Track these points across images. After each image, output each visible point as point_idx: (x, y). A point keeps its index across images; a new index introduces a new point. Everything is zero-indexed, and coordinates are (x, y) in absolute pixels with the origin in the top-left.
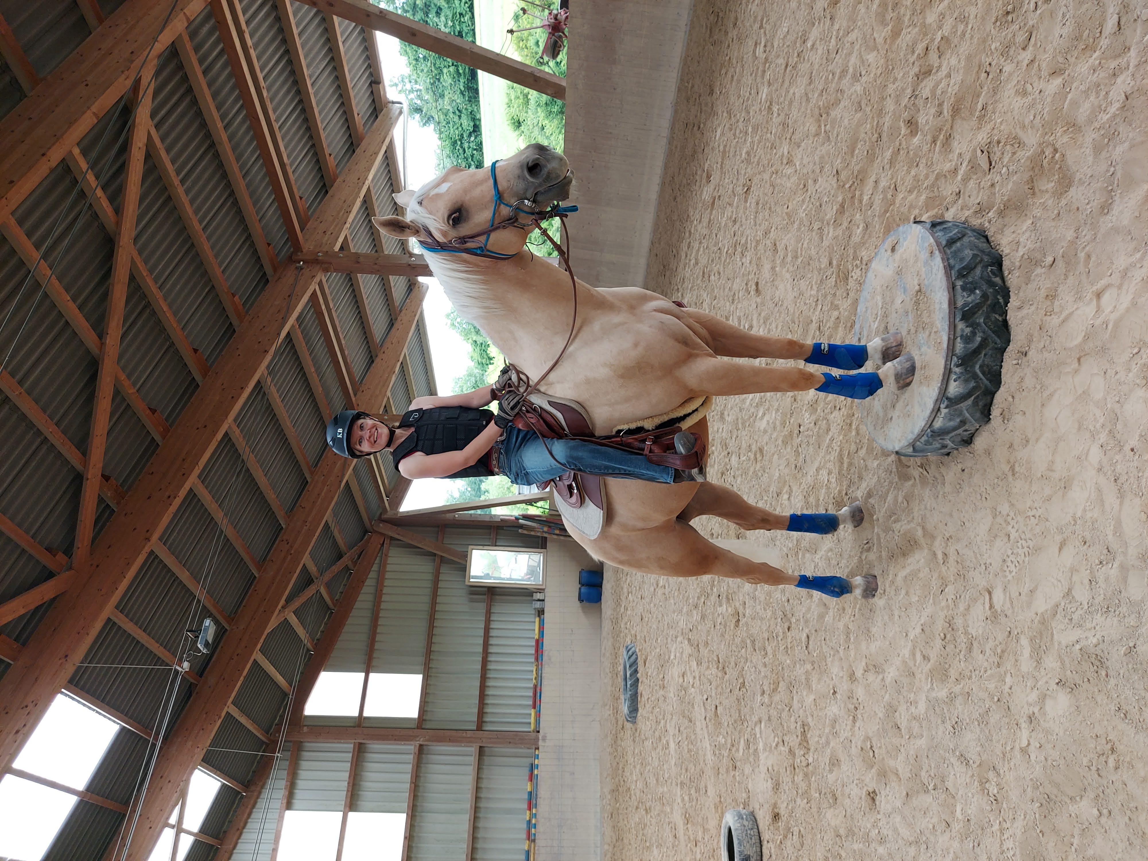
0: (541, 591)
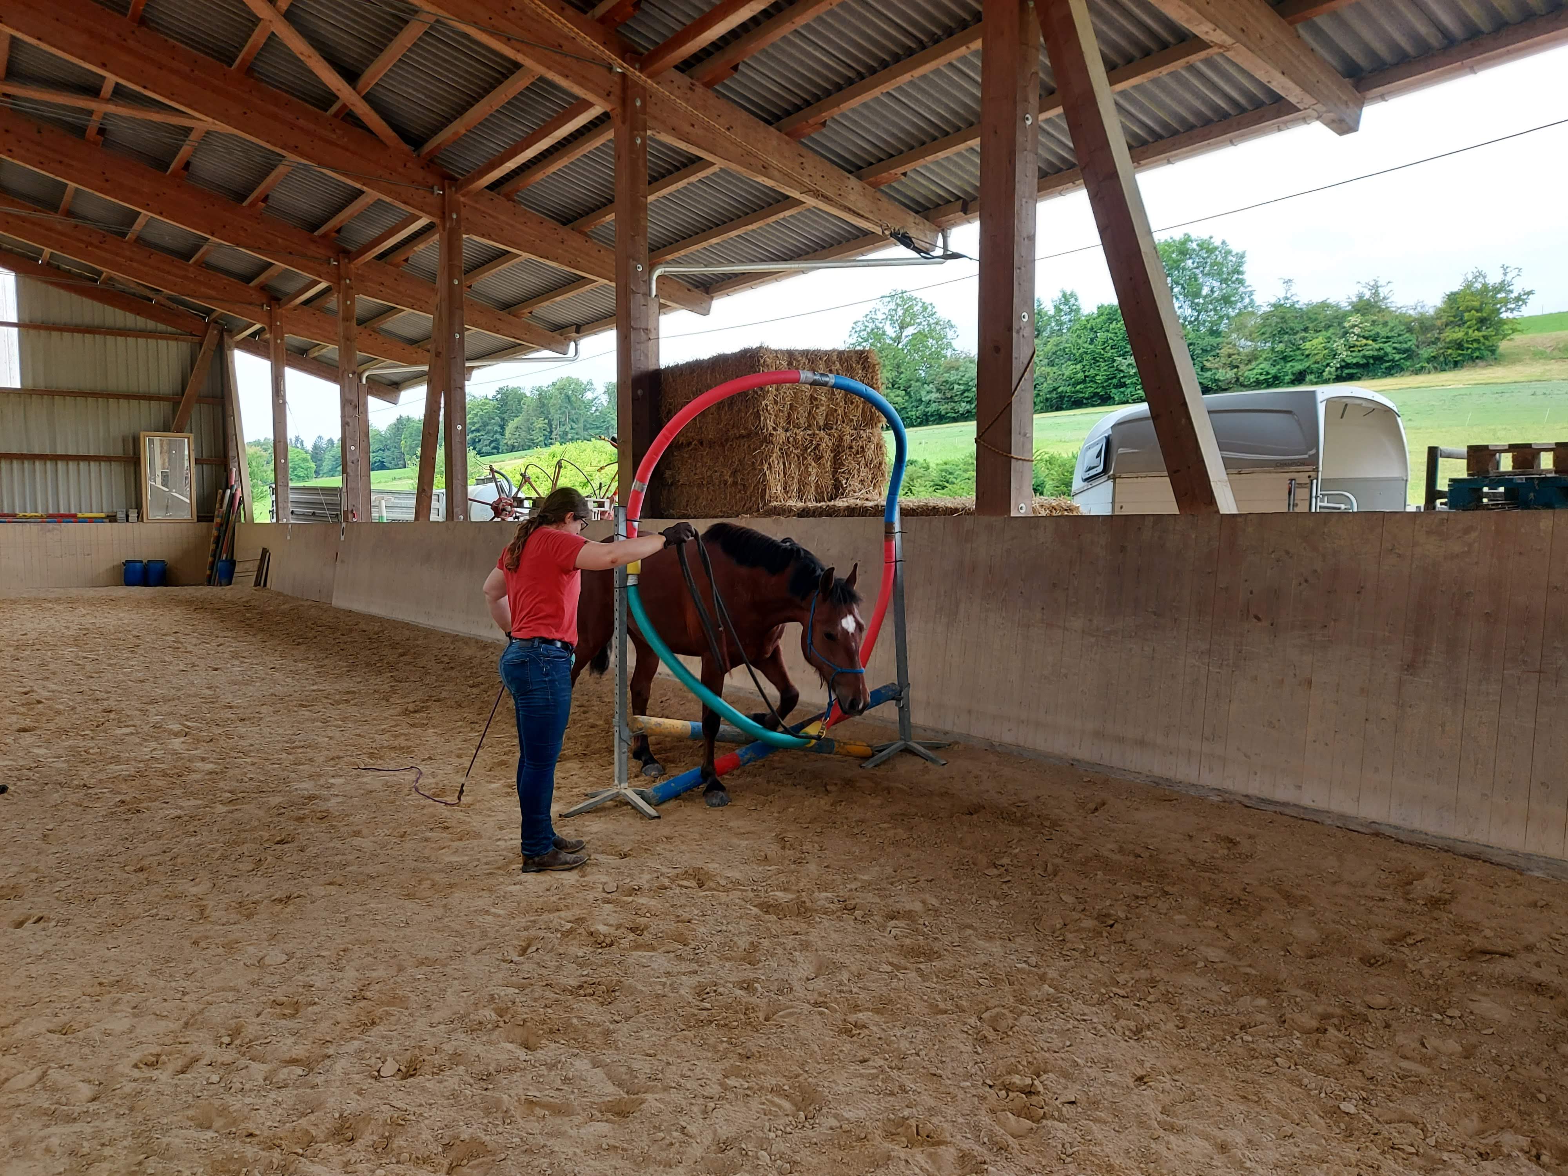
0: (140, 518)
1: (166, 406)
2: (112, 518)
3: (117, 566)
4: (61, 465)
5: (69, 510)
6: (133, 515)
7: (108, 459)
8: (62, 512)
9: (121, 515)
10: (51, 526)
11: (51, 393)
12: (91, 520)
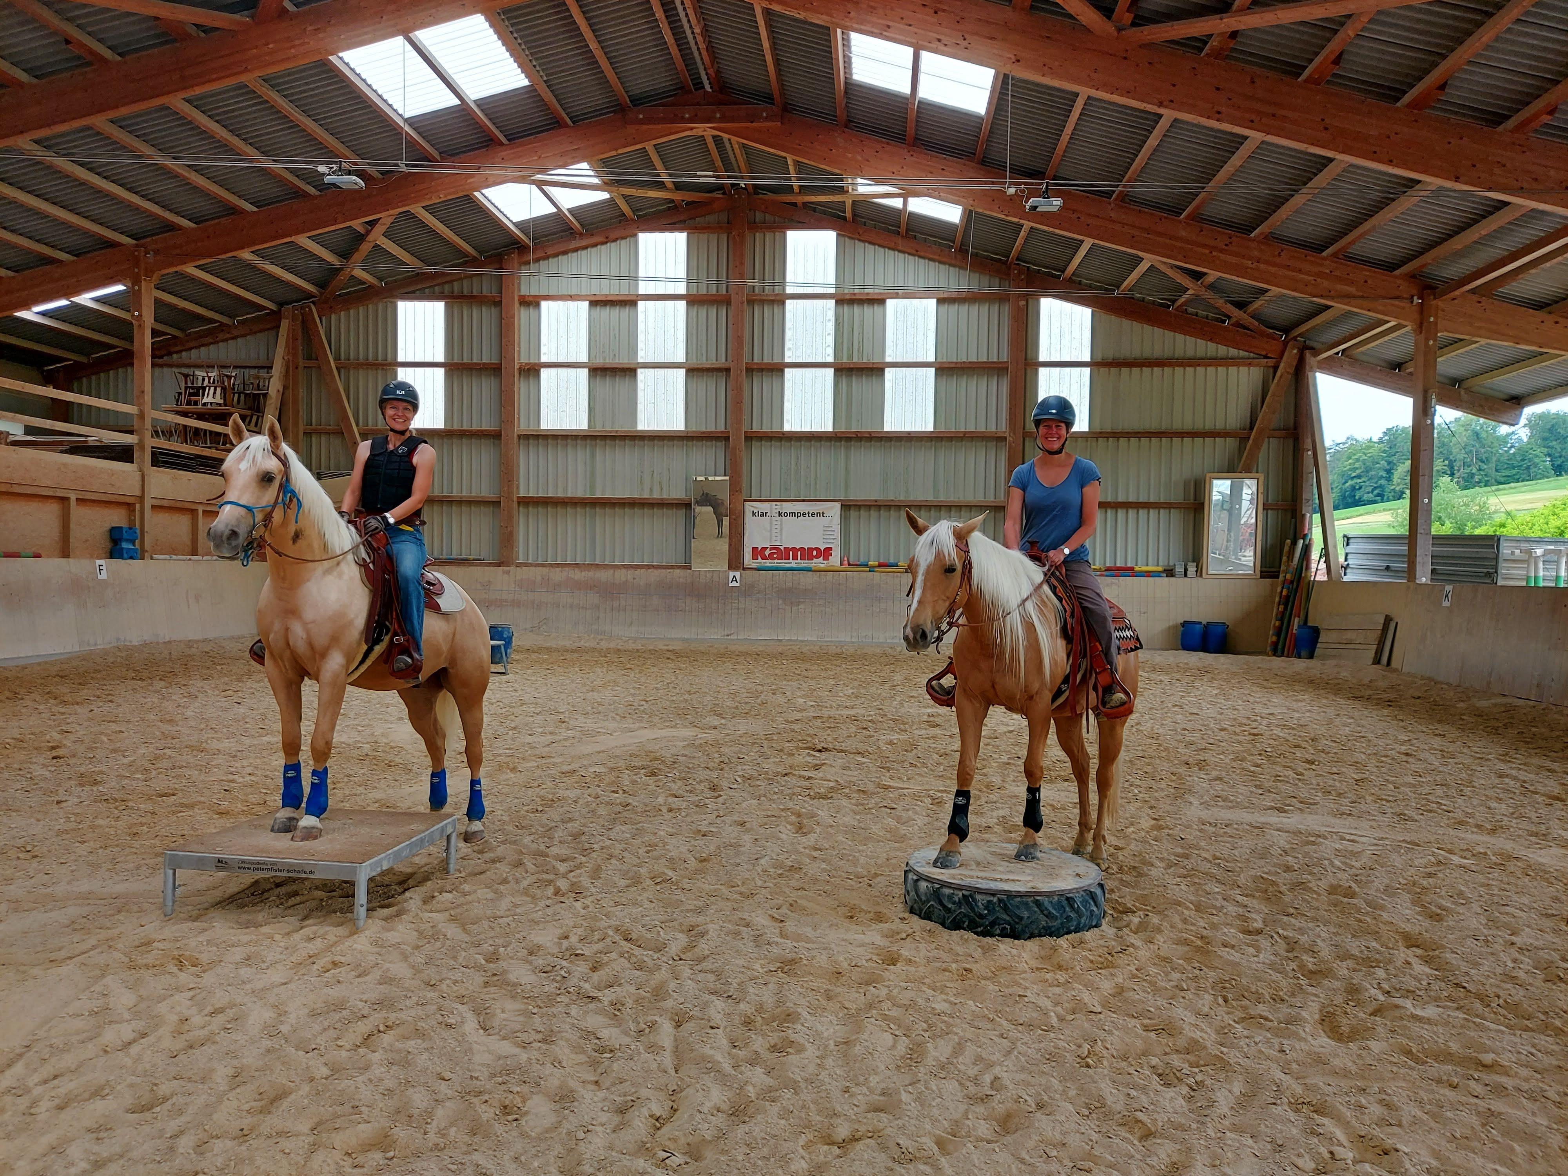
0: (1199, 572)
1: (1231, 443)
2: (1170, 573)
3: (1175, 627)
4: (1121, 513)
5: (1126, 563)
6: (1192, 569)
7: (1168, 506)
8: (1118, 565)
9: (1179, 569)
10: (1109, 579)
11: (1116, 435)
12: (1148, 574)
